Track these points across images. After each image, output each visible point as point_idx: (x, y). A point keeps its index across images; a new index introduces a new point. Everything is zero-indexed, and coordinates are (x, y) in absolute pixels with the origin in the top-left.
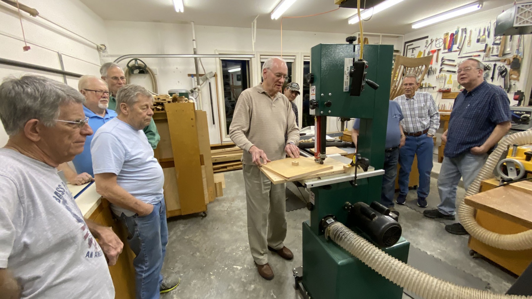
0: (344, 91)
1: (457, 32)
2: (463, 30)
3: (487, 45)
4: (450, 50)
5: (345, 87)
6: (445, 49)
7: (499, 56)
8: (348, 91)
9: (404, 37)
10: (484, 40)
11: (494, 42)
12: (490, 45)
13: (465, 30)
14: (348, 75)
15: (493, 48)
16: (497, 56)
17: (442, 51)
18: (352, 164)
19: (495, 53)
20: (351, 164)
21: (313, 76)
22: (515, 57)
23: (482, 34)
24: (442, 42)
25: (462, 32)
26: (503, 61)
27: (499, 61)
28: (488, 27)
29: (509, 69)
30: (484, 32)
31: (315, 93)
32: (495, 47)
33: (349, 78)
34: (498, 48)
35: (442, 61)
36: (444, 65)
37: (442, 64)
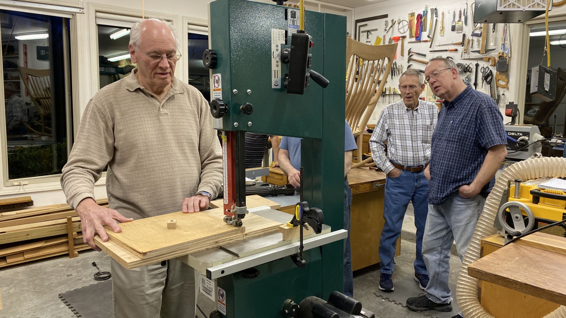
0: (273, 87)
1: (425, 13)
2: (432, 10)
3: (464, 35)
4: (418, 39)
5: (273, 80)
6: (411, 36)
7: (481, 52)
8: (279, 87)
9: (353, 13)
10: (461, 29)
11: (473, 32)
12: (469, 36)
13: (435, 11)
14: (278, 59)
15: (472, 40)
16: (478, 52)
17: (408, 39)
18: (294, 222)
19: (476, 48)
20: (292, 223)
21: (215, 54)
22: (501, 55)
23: (457, 19)
24: (407, 26)
25: (432, 14)
26: (487, 60)
27: (481, 59)
28: (464, 10)
29: (495, 72)
30: (460, 17)
31: (220, 87)
32: (475, 39)
33: (280, 64)
34: (478, 41)
35: (409, 55)
36: (413, 61)
37: (410, 60)
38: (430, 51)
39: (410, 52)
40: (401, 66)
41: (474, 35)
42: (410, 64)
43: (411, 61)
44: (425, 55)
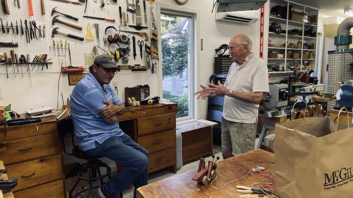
3: (120, 8)
11: (128, 7)
15: (127, 15)
19: (131, 23)
22: (153, 32)
26: (141, 35)
27: (136, 33)
29: (149, 45)
32: (130, 14)
34: (132, 17)
35: (52, 15)
36: (59, 24)
37: (55, 21)
38: (84, 17)
39: (54, 12)
40: (44, 27)
41: (128, 10)
42: (55, 26)
43: (56, 23)
44: (77, 20)
